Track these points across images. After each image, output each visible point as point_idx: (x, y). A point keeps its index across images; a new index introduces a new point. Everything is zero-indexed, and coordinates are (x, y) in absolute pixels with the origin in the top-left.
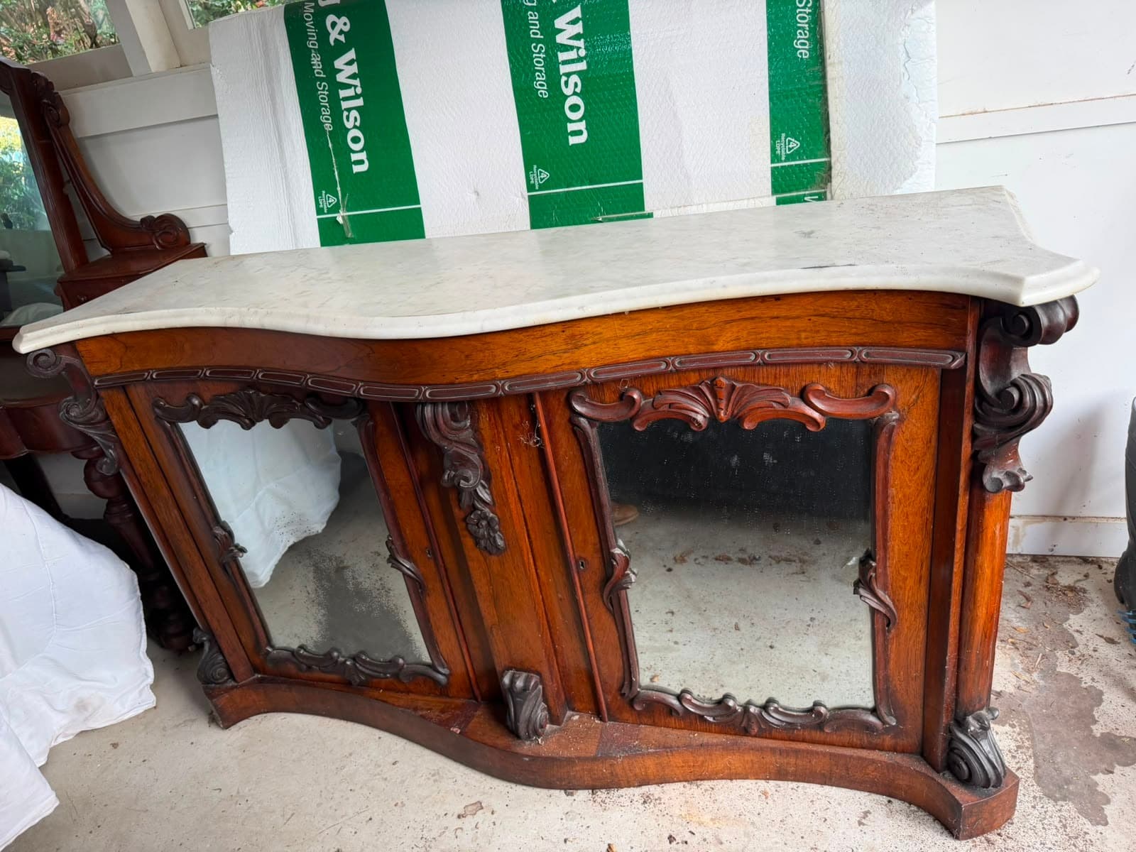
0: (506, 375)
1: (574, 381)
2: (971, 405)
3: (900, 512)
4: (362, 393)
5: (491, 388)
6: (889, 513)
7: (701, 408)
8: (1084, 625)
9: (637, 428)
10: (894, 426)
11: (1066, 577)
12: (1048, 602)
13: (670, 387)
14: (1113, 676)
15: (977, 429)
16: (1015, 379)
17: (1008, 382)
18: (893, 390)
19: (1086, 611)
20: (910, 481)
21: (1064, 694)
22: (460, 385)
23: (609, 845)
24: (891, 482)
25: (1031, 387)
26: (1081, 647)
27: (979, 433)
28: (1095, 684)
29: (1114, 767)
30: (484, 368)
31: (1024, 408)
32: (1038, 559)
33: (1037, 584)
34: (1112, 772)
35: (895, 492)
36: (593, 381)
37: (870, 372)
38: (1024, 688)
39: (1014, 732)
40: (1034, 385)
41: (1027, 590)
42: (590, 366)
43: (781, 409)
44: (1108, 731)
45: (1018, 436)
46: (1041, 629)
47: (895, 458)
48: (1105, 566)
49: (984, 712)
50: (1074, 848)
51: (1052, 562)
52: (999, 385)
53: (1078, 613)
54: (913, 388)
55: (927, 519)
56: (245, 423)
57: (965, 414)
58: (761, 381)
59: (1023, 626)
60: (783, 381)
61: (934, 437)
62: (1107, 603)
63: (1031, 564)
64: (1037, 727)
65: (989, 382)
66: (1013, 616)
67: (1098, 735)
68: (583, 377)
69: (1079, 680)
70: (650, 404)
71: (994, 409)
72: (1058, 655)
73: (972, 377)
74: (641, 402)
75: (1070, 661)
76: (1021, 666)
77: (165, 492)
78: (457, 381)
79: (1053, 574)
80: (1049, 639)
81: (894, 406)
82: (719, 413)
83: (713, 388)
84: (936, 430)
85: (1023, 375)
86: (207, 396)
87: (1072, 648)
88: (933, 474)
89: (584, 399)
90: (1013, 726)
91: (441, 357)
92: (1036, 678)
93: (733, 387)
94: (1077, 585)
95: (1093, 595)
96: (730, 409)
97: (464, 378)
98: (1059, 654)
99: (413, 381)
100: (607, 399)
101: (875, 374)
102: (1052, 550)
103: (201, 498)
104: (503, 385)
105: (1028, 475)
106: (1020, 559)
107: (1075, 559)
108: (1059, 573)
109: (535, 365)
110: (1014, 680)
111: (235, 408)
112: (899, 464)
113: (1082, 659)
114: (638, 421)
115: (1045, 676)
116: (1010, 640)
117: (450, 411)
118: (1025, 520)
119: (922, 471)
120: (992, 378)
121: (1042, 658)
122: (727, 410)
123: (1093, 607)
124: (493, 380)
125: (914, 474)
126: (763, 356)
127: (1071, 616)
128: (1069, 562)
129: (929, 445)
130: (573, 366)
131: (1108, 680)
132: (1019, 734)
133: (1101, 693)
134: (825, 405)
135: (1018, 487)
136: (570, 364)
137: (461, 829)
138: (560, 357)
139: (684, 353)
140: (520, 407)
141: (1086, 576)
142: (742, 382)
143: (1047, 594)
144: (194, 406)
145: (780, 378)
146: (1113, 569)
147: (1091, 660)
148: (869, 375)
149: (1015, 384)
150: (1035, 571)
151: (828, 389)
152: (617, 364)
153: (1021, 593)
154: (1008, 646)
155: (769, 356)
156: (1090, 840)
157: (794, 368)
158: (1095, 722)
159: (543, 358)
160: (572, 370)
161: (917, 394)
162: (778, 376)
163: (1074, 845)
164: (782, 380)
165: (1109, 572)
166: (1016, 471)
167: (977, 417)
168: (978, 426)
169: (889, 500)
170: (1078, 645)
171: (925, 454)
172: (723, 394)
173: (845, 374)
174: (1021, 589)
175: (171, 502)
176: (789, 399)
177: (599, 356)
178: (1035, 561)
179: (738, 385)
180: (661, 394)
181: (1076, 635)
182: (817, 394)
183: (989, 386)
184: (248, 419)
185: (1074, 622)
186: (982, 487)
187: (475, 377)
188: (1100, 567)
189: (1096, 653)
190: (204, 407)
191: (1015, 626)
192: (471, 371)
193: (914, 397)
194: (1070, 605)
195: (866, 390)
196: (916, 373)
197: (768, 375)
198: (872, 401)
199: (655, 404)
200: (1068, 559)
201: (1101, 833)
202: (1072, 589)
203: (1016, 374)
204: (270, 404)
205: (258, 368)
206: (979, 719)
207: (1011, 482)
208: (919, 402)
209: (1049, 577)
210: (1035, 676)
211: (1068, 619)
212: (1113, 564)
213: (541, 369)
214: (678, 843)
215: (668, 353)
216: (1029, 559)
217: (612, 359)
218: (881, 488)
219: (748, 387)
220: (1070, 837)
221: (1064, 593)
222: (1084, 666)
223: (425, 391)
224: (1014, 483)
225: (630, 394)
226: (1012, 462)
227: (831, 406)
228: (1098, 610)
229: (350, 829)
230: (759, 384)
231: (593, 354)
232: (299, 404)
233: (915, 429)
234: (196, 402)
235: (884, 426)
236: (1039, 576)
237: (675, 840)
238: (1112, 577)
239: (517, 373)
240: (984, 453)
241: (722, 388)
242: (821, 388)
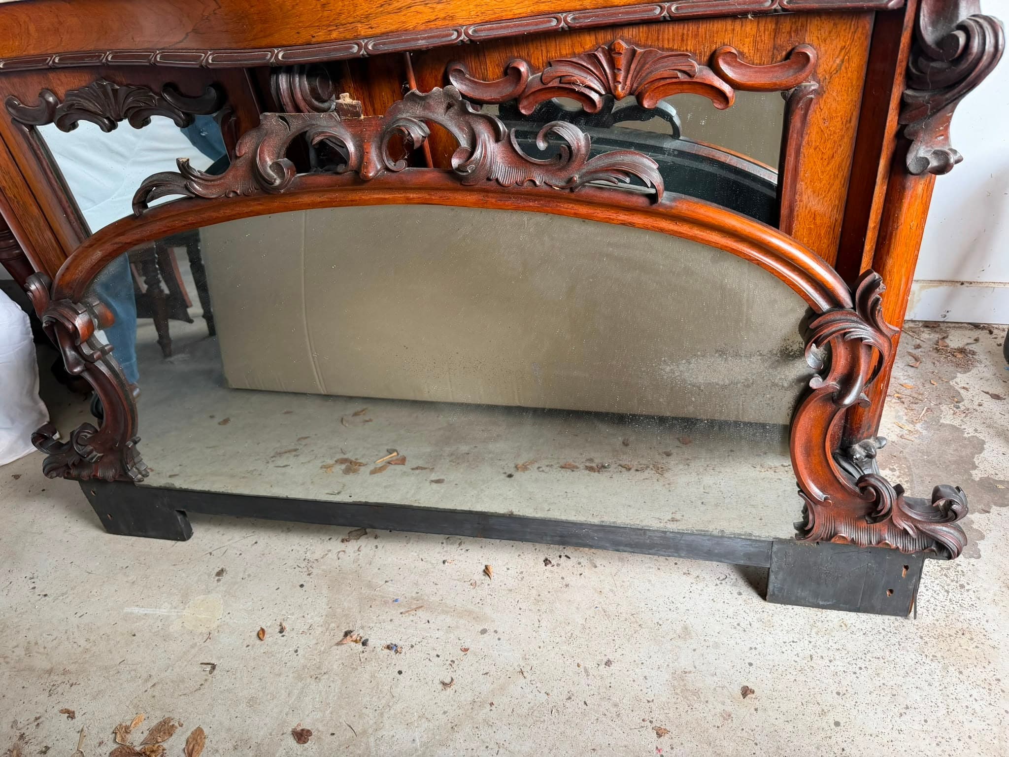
0: (370, 32)
1: (449, 38)
2: (904, 64)
3: (807, 211)
4: (210, 61)
5: (351, 48)
6: (795, 213)
7: (596, 82)
8: (970, 383)
9: (523, 112)
10: (811, 99)
11: (956, 341)
12: (936, 362)
13: (561, 56)
14: (996, 428)
15: (908, 95)
16: (963, 22)
17: (954, 25)
18: (815, 52)
19: (974, 371)
20: (822, 172)
21: (947, 443)
22: (316, 46)
23: (486, 567)
24: (801, 174)
25: (981, 26)
26: (966, 402)
27: (909, 101)
28: (978, 435)
29: (990, 508)
30: (344, 22)
31: (971, 54)
32: (929, 325)
33: (926, 346)
34: (989, 512)
35: (804, 187)
36: (470, 40)
37: (791, 28)
38: (906, 437)
39: (893, 475)
40: (986, 25)
41: (917, 352)
42: (468, 23)
43: (686, 80)
44: (986, 476)
45: (955, 99)
46: (927, 386)
47: (808, 144)
48: (995, 331)
49: (871, 441)
50: (945, 578)
51: (944, 329)
52: (941, 32)
53: (965, 372)
54: (839, 49)
55: (836, 220)
56: (104, 123)
57: (896, 76)
58: (666, 46)
59: (910, 383)
60: (690, 45)
61: (856, 114)
62: (996, 364)
63: (922, 329)
64: (917, 472)
65: (930, 28)
66: (901, 374)
67: (977, 479)
68: (459, 35)
69: (963, 431)
70: (539, 78)
71: (933, 64)
72: (942, 408)
73: (911, 24)
74: (528, 77)
75: (954, 414)
76: (905, 418)
77: (35, 210)
78: (314, 40)
79: (944, 338)
80: (934, 394)
81: (814, 75)
82: (616, 88)
83: (611, 53)
84: (858, 106)
85: (974, 16)
86: (61, 92)
87: (957, 402)
88: (848, 164)
89: (464, 75)
90: (893, 470)
91: (293, 7)
92: (919, 429)
93: (634, 52)
94: (966, 347)
95: (981, 356)
96: (628, 83)
97: (321, 35)
98: (944, 407)
99: (264, 42)
100: (490, 75)
101: (796, 31)
102: (945, 316)
103: (72, 217)
104: (366, 44)
105: (958, 155)
106: (912, 325)
107: (966, 325)
108: (949, 337)
109: (403, 19)
110: (898, 430)
111: (90, 104)
112: (812, 151)
113: (967, 412)
114: (525, 103)
115: (928, 427)
116: (897, 395)
117: (309, 84)
118: (921, 284)
119: (837, 159)
120: (934, 23)
121: (927, 411)
122: (625, 83)
123: (980, 367)
124: (356, 39)
125: (828, 164)
126: (669, 8)
127: (959, 375)
128: (960, 327)
129: (848, 125)
130: (447, 22)
131: (991, 431)
132: (899, 477)
133: (983, 442)
134: (735, 73)
135: (943, 169)
136: (445, 19)
137: (344, 551)
138: (433, 8)
139: (578, 7)
140: (394, 92)
141: (977, 340)
142: (645, 46)
143: (936, 355)
144: (48, 103)
145: (687, 40)
146: (1005, 334)
147: (975, 413)
148: (790, 33)
149: (963, 27)
150: (927, 335)
151: (742, 53)
152: (499, 21)
153: (910, 354)
154: (894, 400)
155: (677, 9)
156: (962, 571)
157: (705, 26)
158: (975, 467)
159: (413, 9)
160: (447, 27)
161: (841, 57)
162: (685, 37)
163: (946, 575)
164: (689, 43)
165: (999, 337)
166: (946, 149)
167: (910, 81)
168: (909, 92)
169: (797, 197)
170: (963, 400)
171: (843, 137)
172: (622, 62)
173: (762, 32)
174: (911, 351)
175: (42, 222)
176: (697, 67)
177: (479, 9)
178: (927, 327)
179: (640, 50)
180: (551, 66)
181: (962, 391)
182: (728, 59)
183: (929, 35)
184: (106, 118)
185: (961, 379)
186: (906, 171)
187: (334, 35)
188: (991, 333)
189: (981, 407)
190: (59, 106)
191: (901, 383)
192: (329, 26)
193: (838, 61)
194: (958, 365)
195: (784, 53)
196: (844, 28)
197: (674, 35)
198: (790, 66)
199: (543, 78)
200: (960, 325)
201: (973, 565)
202: (962, 351)
203: (964, 14)
204: (126, 98)
205: (108, 50)
206: (866, 447)
207: (939, 160)
208: (843, 68)
209: (940, 341)
210: (918, 426)
211: (956, 377)
212: (1004, 330)
213: (410, 26)
214: (553, 566)
215: (559, 8)
216: (921, 324)
217: (495, 13)
218: (789, 181)
219: (651, 52)
220: (942, 568)
221: (953, 355)
222: (968, 418)
223: (278, 53)
224: (942, 162)
225: (515, 65)
226: (943, 140)
227: (744, 75)
228: (985, 370)
229: (235, 551)
230: (663, 49)
231: (471, 6)
232: (157, 97)
233: (834, 105)
234: (51, 99)
235: (801, 99)
236: (929, 340)
237: (550, 562)
238: (1002, 341)
239: (383, 30)
240: (912, 127)
241: (621, 54)
242: (734, 51)
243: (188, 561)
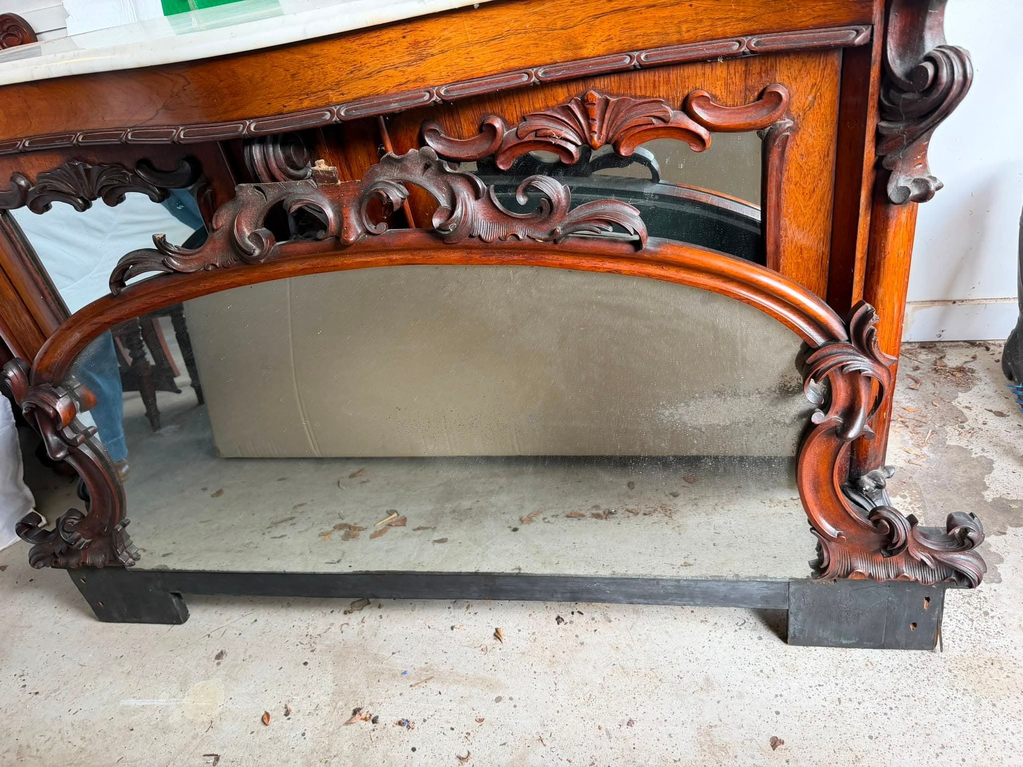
0: (341, 98)
1: (421, 100)
2: (876, 97)
3: (793, 247)
4: (182, 137)
5: (324, 115)
6: (782, 249)
7: (571, 133)
8: (973, 401)
9: (501, 167)
10: (788, 136)
11: (953, 360)
12: (936, 383)
13: (535, 110)
14: (1003, 446)
15: (882, 127)
16: (929, 53)
17: (922, 57)
18: (787, 91)
19: (975, 389)
20: (805, 207)
21: (956, 465)
22: (289, 115)
23: (497, 630)
24: (784, 210)
25: (948, 57)
26: (970, 422)
27: (885, 132)
28: (985, 454)
29: (1006, 529)
30: (315, 90)
31: (940, 84)
32: (926, 346)
33: (925, 367)
34: (1005, 534)
35: (788, 223)
36: (443, 100)
37: (761, 69)
38: (914, 461)
39: (905, 502)
40: (952, 55)
41: (916, 374)
42: (439, 83)
43: (661, 126)
44: (998, 496)
45: (930, 128)
46: (930, 407)
47: (788, 179)
48: (992, 348)
49: (879, 471)
50: (968, 606)
51: (940, 348)
52: (909, 64)
53: (966, 391)
54: (810, 87)
55: (823, 253)
56: (78, 203)
57: (869, 109)
58: (639, 93)
59: (912, 406)
60: (663, 91)
61: (833, 148)
62: (996, 381)
63: (919, 350)
64: (928, 497)
65: (898, 61)
66: (903, 397)
67: (990, 500)
68: (431, 96)
69: (970, 452)
70: (515, 133)
71: (904, 96)
72: (947, 430)
73: (878, 58)
74: (503, 133)
75: (960, 434)
76: (911, 442)
77: (11, 294)
78: (286, 110)
79: (941, 358)
80: (938, 415)
81: (788, 113)
82: (592, 138)
83: (585, 105)
84: (834, 140)
85: (940, 47)
86: (33, 174)
87: (961, 422)
88: (830, 197)
89: (439, 134)
90: (904, 497)
91: (263, 79)
92: (926, 452)
93: (607, 102)
94: (965, 366)
95: (980, 374)
96: (604, 132)
97: (293, 105)
98: (948, 429)
99: (235, 115)
100: (466, 134)
101: (766, 72)
102: (940, 336)
103: (49, 299)
104: (339, 111)
105: (938, 182)
106: (908, 347)
107: (962, 343)
108: (947, 356)
109: (374, 83)
110: (905, 455)
111: (63, 185)
112: (792, 186)
113: (972, 432)
114: (502, 158)
115: (934, 450)
116: (900, 419)
117: (284, 153)
118: (914, 306)
119: (819, 192)
120: (902, 56)
121: (932, 434)
122: (601, 133)
123: (981, 385)
124: (328, 106)
125: (810, 198)
126: (639, 57)
127: (960, 394)
128: (957, 346)
129: (826, 159)
130: (418, 84)
131: (998, 449)
132: (910, 504)
133: (992, 462)
134: (710, 116)
135: (925, 196)
136: (416, 81)
137: (347, 624)
138: (404, 72)
139: (548, 61)
140: (370, 155)
141: (974, 358)
142: (617, 95)
143: (935, 376)
144: (20, 186)
145: (659, 86)
146: (1002, 349)
147: (981, 432)
148: (760, 73)
149: (930, 58)
150: (924, 356)
151: (714, 97)
152: (471, 79)
153: (909, 376)
154: (898, 425)
155: (646, 57)
156: (984, 597)
157: (675, 72)
158: (986, 488)
159: (383, 73)
160: (419, 88)
161: (813, 94)
162: (657, 83)
163: (968, 603)
164: (661, 89)
165: (996, 353)
166: (925, 177)
167: (883, 113)
168: (883, 124)
169: (782, 233)
170: (967, 420)
171: (822, 171)
172: (596, 112)
173: (733, 74)
174: (909, 373)
175: (19, 305)
176: (671, 112)
177: (449, 69)
178: (923, 347)
179: (612, 100)
180: (525, 120)
181: (965, 411)
182: (702, 103)
183: (898, 67)
184: (79, 198)
185: (963, 399)
186: (888, 202)
187: (306, 103)
188: (988, 349)
189: (985, 426)
190: (32, 189)
191: (904, 406)
192: (300, 95)
193: (810, 98)
194: (958, 385)
195: (756, 94)
196: (813, 65)
197: (645, 83)
198: (763, 106)
199: (519, 133)
200: (956, 343)
201: (995, 590)
202: (961, 370)
203: (930, 46)
204: (99, 177)
205: (79, 131)
206: (874, 478)
207: (920, 188)
208: (816, 104)
209: (938, 361)
210: (925, 450)
211: (957, 397)
212: (1000, 346)
213: (381, 90)
214: (566, 624)
215: (530, 64)
216: (917, 346)
217: (465, 72)
218: (772, 217)
219: (624, 100)
220: (963, 596)
221: (952, 374)
222: (974, 438)
223: (250, 125)
224: (923, 190)
225: (490, 121)
226: (921, 168)
227: (718, 117)
228: (986, 387)
229: (235, 631)
230: (636, 97)
231: (441, 67)
232: (130, 174)
233: (811, 140)
234: (23, 183)
235: (777, 137)
236: (927, 360)
237: (563, 620)
238: (1000, 357)
239: (355, 96)
240: (889, 158)
241: (594, 104)
242: (706, 94)
243: (185, 645)
